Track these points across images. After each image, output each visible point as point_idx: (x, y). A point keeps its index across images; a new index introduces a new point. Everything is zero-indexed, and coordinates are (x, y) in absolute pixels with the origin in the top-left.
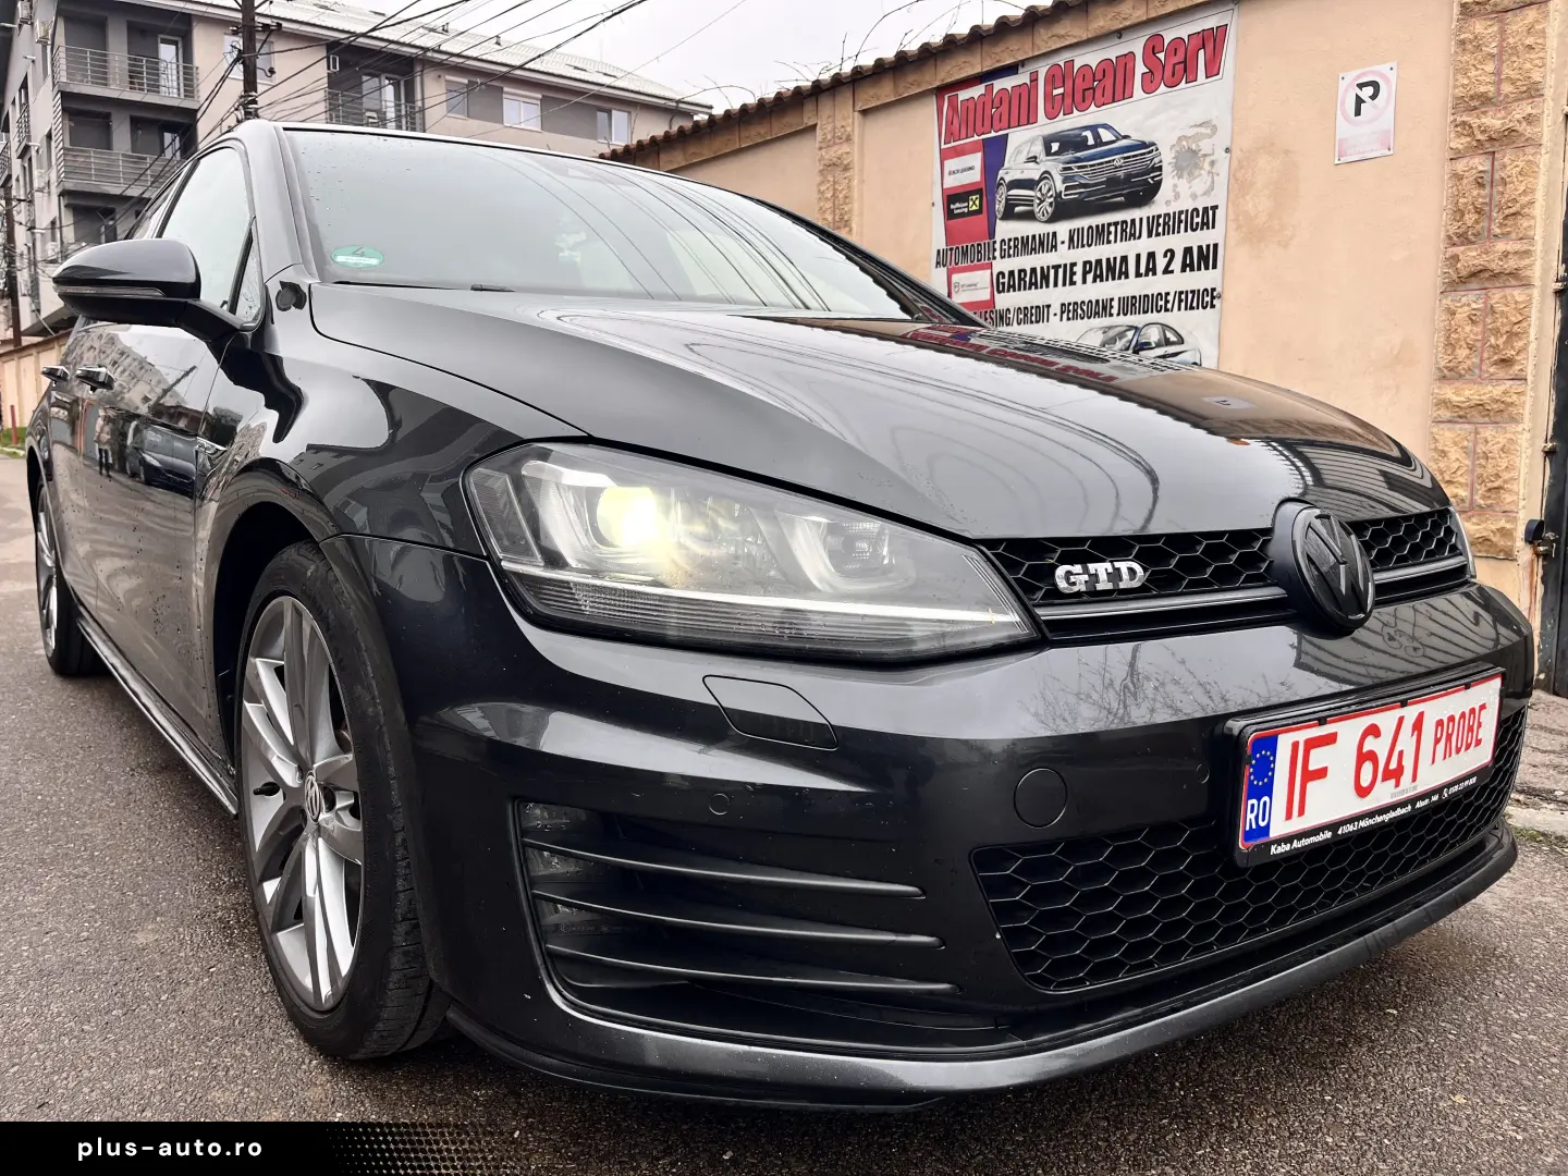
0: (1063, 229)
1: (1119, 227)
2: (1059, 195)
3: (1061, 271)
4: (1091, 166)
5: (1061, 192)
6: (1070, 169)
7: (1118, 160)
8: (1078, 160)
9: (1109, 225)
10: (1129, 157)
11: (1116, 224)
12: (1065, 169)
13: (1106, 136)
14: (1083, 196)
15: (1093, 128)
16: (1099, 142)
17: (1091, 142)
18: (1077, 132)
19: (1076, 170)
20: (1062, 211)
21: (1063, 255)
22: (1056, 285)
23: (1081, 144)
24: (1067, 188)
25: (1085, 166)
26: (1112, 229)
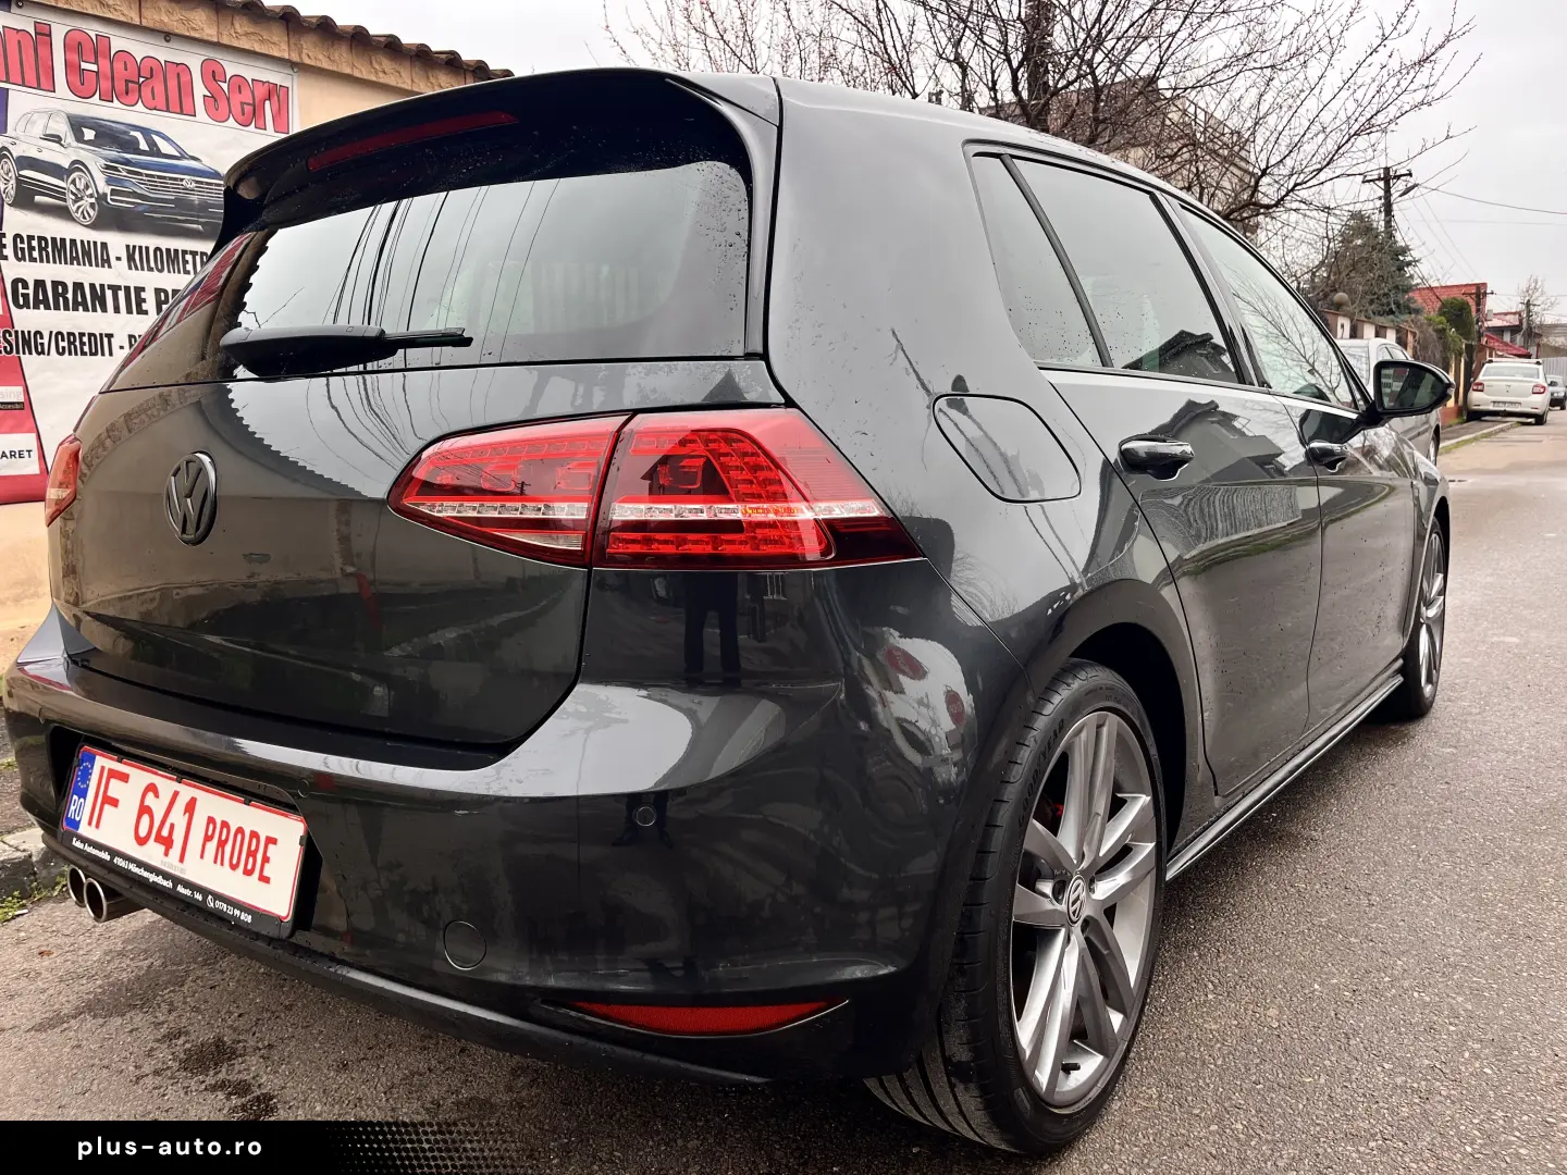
0: (117, 242)
1: (198, 258)
2: (101, 198)
3: (121, 294)
4: (147, 175)
5: (105, 195)
6: (116, 169)
7: (188, 181)
8: (127, 162)
9: (184, 252)
10: (202, 183)
11: (194, 254)
12: (108, 167)
13: (165, 147)
14: (140, 209)
15: (146, 132)
16: (154, 150)
17: (143, 146)
18: (122, 127)
19: (125, 174)
20: (110, 218)
21: (119, 274)
22: (117, 310)
23: (132, 146)
24: (113, 192)
25: (141, 174)
26: (189, 257)
